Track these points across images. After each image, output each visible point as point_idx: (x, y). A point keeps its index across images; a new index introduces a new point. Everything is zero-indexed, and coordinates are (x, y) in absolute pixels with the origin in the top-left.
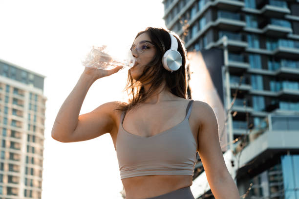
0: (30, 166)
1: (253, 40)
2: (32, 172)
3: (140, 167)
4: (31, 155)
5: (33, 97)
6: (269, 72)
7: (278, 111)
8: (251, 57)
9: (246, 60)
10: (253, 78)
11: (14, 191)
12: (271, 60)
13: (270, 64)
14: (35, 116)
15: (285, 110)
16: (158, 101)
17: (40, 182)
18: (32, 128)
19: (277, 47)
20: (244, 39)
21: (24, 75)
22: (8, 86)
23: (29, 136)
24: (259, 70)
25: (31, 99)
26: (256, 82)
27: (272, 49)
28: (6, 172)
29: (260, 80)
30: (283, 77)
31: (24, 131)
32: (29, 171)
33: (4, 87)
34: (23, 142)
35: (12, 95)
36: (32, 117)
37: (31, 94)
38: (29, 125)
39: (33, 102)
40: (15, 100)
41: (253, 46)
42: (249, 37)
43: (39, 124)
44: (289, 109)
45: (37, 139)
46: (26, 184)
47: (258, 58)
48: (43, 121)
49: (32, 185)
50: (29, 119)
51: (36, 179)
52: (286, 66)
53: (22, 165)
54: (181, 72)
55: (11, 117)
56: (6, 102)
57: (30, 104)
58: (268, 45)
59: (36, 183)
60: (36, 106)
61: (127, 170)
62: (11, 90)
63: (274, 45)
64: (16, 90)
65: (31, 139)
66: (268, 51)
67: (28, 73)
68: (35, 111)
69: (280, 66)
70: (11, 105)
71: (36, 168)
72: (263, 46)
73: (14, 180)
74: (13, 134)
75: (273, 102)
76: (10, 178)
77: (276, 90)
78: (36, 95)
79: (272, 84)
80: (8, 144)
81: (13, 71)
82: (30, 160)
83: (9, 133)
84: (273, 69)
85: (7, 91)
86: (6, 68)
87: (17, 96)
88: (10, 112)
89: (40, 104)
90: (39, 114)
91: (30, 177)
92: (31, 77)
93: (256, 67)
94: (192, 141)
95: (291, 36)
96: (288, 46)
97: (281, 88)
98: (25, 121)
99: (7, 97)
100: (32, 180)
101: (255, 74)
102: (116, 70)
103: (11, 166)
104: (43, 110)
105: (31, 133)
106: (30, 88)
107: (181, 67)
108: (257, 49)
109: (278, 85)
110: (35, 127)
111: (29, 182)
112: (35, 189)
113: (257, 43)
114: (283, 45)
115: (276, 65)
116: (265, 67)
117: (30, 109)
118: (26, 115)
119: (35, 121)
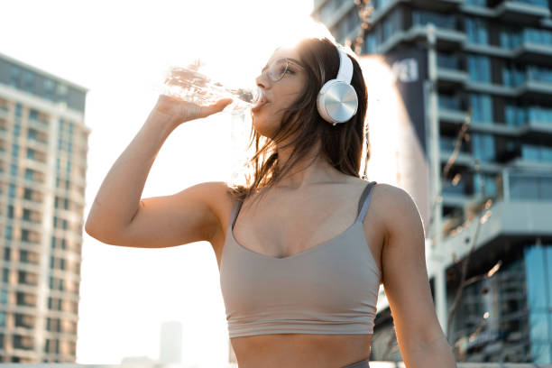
0: (59, 253)
1: (476, 29)
2: (63, 264)
3: (266, 316)
4: (60, 233)
5: (66, 127)
6: (505, 90)
7: (519, 163)
8: (472, 62)
9: (462, 67)
10: (474, 100)
11: (28, 299)
12: (509, 68)
13: (506, 75)
14: (69, 163)
15: (531, 160)
16: (304, 183)
17: (77, 285)
18: (63, 184)
19: (521, 42)
20: (460, 27)
21: (49, 85)
22: (19, 106)
23: (57, 199)
24: (487, 86)
25: (61, 129)
26: (480, 108)
27: (511, 45)
28: (15, 264)
29: (487, 104)
30: (529, 100)
31: (49, 189)
32: (57, 263)
33: (12, 109)
34: (47, 210)
35: (26, 122)
36: (64, 165)
37: (62, 121)
38: (58, 180)
39: (66, 136)
40: (32, 133)
41: (477, 40)
42: (469, 24)
43: (75, 177)
44: (540, 158)
45: (72, 206)
46: (51, 287)
47: (485, 64)
48: (83, 171)
49: (61, 288)
50: (58, 167)
51: (69, 278)
52: (537, 79)
53: (44, 252)
54: (353, 128)
55: (25, 162)
56: (17, 134)
57: (60, 141)
58: (505, 38)
59: (69, 285)
60: (70, 145)
61: (240, 321)
62: (25, 114)
63: (516, 39)
64: (34, 113)
65: (61, 204)
66: (504, 51)
67: (57, 82)
68: (70, 151)
69: (525, 79)
70: (24, 141)
71: (71, 258)
72: (494, 41)
73: (29, 278)
74: (28, 194)
75: (510, 146)
76: (22, 277)
77: (516, 123)
78: (72, 125)
79: (510, 113)
80: (18, 212)
81: (29, 77)
82: (58, 243)
83: (20, 192)
84: (513, 84)
85: (18, 114)
86: (15, 72)
87: (35, 124)
88: (22, 153)
89: (77, 140)
90: (76, 160)
91: (58, 273)
92: (62, 90)
93: (480, 79)
94: (370, 266)
95: (548, 22)
96: (542, 41)
97: (527, 120)
98: (49, 170)
99: (17, 127)
100: (62, 281)
101: (478, 93)
102: (220, 107)
103: (24, 255)
104: (84, 153)
105: (62, 192)
106: (59, 110)
107: (354, 117)
108: (484, 47)
109: (521, 114)
110: (68, 184)
111: (56, 284)
112: (67, 297)
113: (483, 34)
114: (532, 40)
115: (518, 76)
116: (497, 79)
117: (60, 148)
118: (52, 160)
119: (69, 170)
